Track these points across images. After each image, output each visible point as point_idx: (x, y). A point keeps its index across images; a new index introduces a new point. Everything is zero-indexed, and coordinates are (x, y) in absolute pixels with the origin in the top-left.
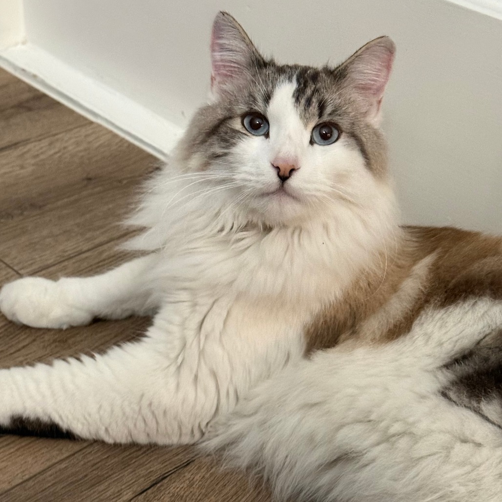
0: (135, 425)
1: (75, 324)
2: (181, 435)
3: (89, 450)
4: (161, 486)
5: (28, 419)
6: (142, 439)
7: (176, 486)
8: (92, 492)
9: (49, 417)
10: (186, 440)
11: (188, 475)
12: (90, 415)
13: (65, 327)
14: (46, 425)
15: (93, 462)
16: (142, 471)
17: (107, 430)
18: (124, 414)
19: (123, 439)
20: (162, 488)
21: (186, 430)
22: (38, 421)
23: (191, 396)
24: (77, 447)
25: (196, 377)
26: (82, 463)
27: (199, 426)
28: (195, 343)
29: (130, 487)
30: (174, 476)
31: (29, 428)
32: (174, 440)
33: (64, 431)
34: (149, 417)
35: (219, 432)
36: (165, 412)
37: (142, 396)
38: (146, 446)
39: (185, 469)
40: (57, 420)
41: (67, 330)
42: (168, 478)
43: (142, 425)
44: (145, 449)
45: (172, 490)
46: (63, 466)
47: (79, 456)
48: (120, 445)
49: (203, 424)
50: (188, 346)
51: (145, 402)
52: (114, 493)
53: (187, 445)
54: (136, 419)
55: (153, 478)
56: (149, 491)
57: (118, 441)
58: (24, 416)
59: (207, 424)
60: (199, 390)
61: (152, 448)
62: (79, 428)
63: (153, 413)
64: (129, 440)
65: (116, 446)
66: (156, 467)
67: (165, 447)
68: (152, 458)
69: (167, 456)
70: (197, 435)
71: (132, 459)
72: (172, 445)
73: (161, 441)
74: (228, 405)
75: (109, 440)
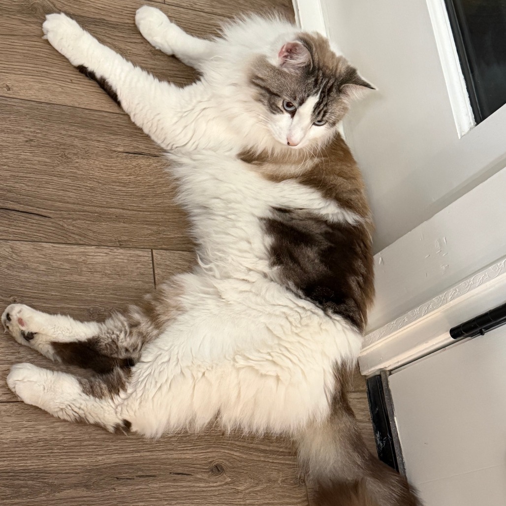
0: (147, 123)
1: (162, 51)
2: (163, 142)
3: (121, 116)
4: (137, 156)
5: (107, 83)
6: (146, 131)
7: (142, 161)
8: (108, 136)
9: (116, 90)
10: (163, 146)
11: (151, 161)
12: (132, 103)
13: (157, 48)
14: (113, 91)
15: (118, 123)
16: (135, 144)
17: (134, 115)
18: (146, 115)
19: (139, 123)
20: (136, 158)
21: (167, 142)
22: (110, 87)
23: (178, 132)
24: (118, 111)
25: (186, 126)
26: (114, 120)
27: (173, 145)
28: (197, 113)
29: (124, 146)
30: (146, 156)
31: (105, 87)
32: (159, 142)
33: (118, 100)
34: (155, 125)
35: (178, 155)
36: (162, 129)
37: (159, 114)
38: (146, 134)
39: (153, 158)
40: (118, 93)
41: (157, 50)
42: (142, 155)
43: (150, 125)
44: (143, 135)
45: (139, 162)
46: (105, 114)
47: (116, 116)
48: (135, 125)
49: (175, 146)
50: (193, 111)
51: (158, 118)
52: (115, 144)
53: (162, 148)
54: (149, 121)
55: (136, 150)
56: (131, 155)
57: (136, 123)
58: (107, 80)
59: (177, 147)
60: (183, 132)
61: (147, 137)
62: (124, 104)
63: (157, 125)
64: (141, 126)
65: (134, 124)
66: (142, 147)
67: (153, 141)
68: (144, 142)
69: (150, 146)
70: (169, 148)
71: (135, 135)
72: (156, 143)
73: (153, 137)
74: (190, 147)
75: (133, 119)
